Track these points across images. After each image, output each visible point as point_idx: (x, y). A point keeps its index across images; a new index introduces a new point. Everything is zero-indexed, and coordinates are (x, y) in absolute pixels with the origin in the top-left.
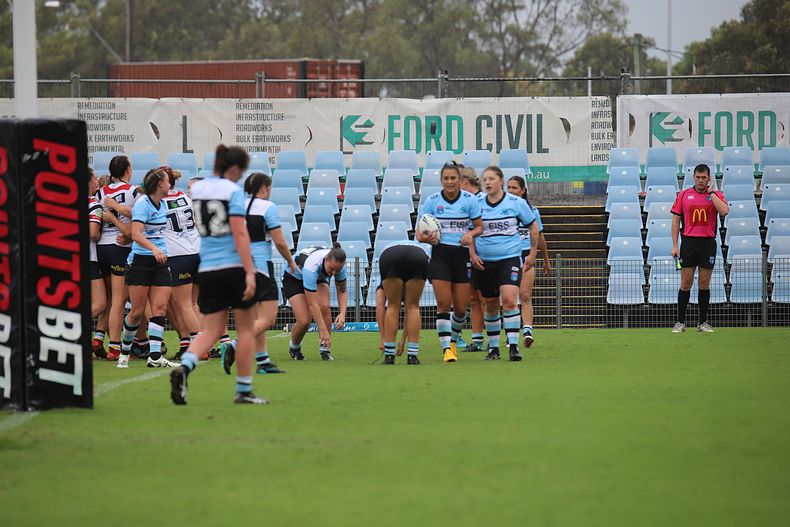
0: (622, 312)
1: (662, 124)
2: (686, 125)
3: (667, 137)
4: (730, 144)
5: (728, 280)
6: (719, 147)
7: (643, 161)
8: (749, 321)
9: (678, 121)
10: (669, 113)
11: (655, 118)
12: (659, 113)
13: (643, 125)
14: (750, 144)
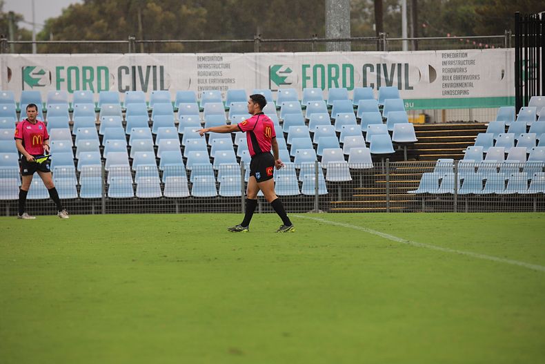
0: (5, 205)
1: (31, 74)
2: (47, 75)
3: (34, 83)
4: (78, 88)
5: (78, 182)
6: (70, 90)
7: (18, 100)
8: (93, 210)
9: (42, 73)
10: (35, 67)
11: (26, 71)
12: (28, 67)
13: (17, 75)
14: (92, 89)
